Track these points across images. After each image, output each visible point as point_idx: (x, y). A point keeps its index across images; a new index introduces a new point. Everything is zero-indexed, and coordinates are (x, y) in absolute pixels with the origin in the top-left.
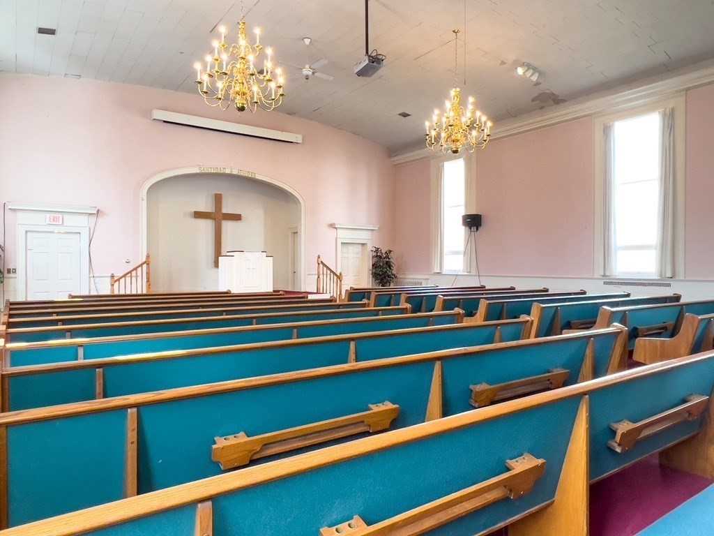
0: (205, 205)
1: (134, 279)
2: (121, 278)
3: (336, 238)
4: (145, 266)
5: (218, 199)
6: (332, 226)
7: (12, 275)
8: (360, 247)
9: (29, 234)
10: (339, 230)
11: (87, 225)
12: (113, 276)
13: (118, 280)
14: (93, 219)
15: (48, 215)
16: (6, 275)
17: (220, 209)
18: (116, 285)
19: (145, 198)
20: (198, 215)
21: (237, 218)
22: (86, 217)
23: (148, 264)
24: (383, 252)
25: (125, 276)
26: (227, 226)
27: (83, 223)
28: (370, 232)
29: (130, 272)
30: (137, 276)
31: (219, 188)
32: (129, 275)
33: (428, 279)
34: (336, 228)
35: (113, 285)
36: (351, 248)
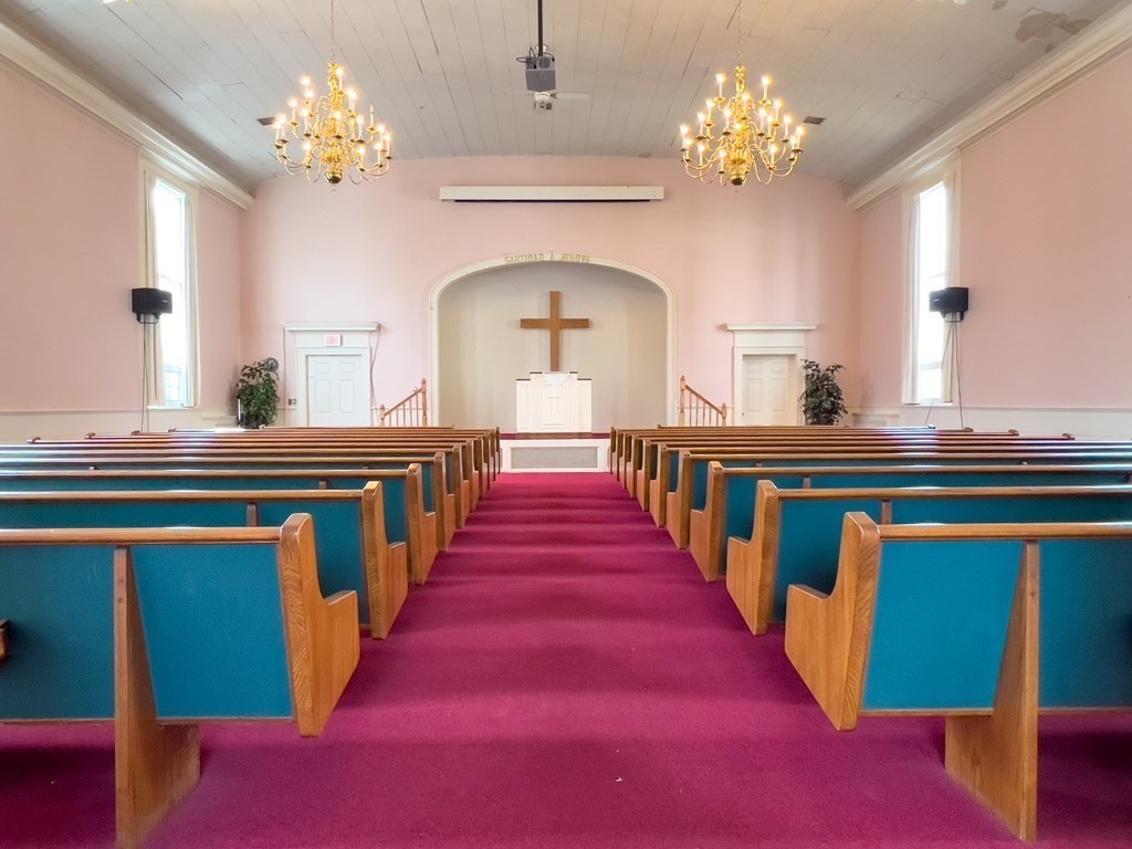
0: (538, 309)
1: (407, 412)
2: (392, 410)
3: (733, 348)
4: (420, 395)
5: (555, 298)
6: (723, 328)
7: (292, 407)
8: (786, 361)
9: (310, 358)
10: (737, 335)
11: (367, 345)
12: (383, 408)
13: (389, 413)
14: (374, 337)
15: (326, 336)
16: (288, 406)
17: (558, 314)
18: (387, 418)
19: (435, 306)
20: (527, 324)
21: (583, 324)
22: (366, 336)
23: (424, 393)
24: (822, 368)
25: (396, 408)
26: (571, 337)
27: (363, 341)
28: (802, 336)
29: (403, 403)
30: (411, 409)
31: (556, 283)
32: (402, 407)
33: (898, 416)
34: (732, 331)
35: (383, 419)
36: (767, 365)
